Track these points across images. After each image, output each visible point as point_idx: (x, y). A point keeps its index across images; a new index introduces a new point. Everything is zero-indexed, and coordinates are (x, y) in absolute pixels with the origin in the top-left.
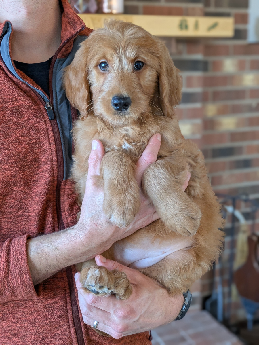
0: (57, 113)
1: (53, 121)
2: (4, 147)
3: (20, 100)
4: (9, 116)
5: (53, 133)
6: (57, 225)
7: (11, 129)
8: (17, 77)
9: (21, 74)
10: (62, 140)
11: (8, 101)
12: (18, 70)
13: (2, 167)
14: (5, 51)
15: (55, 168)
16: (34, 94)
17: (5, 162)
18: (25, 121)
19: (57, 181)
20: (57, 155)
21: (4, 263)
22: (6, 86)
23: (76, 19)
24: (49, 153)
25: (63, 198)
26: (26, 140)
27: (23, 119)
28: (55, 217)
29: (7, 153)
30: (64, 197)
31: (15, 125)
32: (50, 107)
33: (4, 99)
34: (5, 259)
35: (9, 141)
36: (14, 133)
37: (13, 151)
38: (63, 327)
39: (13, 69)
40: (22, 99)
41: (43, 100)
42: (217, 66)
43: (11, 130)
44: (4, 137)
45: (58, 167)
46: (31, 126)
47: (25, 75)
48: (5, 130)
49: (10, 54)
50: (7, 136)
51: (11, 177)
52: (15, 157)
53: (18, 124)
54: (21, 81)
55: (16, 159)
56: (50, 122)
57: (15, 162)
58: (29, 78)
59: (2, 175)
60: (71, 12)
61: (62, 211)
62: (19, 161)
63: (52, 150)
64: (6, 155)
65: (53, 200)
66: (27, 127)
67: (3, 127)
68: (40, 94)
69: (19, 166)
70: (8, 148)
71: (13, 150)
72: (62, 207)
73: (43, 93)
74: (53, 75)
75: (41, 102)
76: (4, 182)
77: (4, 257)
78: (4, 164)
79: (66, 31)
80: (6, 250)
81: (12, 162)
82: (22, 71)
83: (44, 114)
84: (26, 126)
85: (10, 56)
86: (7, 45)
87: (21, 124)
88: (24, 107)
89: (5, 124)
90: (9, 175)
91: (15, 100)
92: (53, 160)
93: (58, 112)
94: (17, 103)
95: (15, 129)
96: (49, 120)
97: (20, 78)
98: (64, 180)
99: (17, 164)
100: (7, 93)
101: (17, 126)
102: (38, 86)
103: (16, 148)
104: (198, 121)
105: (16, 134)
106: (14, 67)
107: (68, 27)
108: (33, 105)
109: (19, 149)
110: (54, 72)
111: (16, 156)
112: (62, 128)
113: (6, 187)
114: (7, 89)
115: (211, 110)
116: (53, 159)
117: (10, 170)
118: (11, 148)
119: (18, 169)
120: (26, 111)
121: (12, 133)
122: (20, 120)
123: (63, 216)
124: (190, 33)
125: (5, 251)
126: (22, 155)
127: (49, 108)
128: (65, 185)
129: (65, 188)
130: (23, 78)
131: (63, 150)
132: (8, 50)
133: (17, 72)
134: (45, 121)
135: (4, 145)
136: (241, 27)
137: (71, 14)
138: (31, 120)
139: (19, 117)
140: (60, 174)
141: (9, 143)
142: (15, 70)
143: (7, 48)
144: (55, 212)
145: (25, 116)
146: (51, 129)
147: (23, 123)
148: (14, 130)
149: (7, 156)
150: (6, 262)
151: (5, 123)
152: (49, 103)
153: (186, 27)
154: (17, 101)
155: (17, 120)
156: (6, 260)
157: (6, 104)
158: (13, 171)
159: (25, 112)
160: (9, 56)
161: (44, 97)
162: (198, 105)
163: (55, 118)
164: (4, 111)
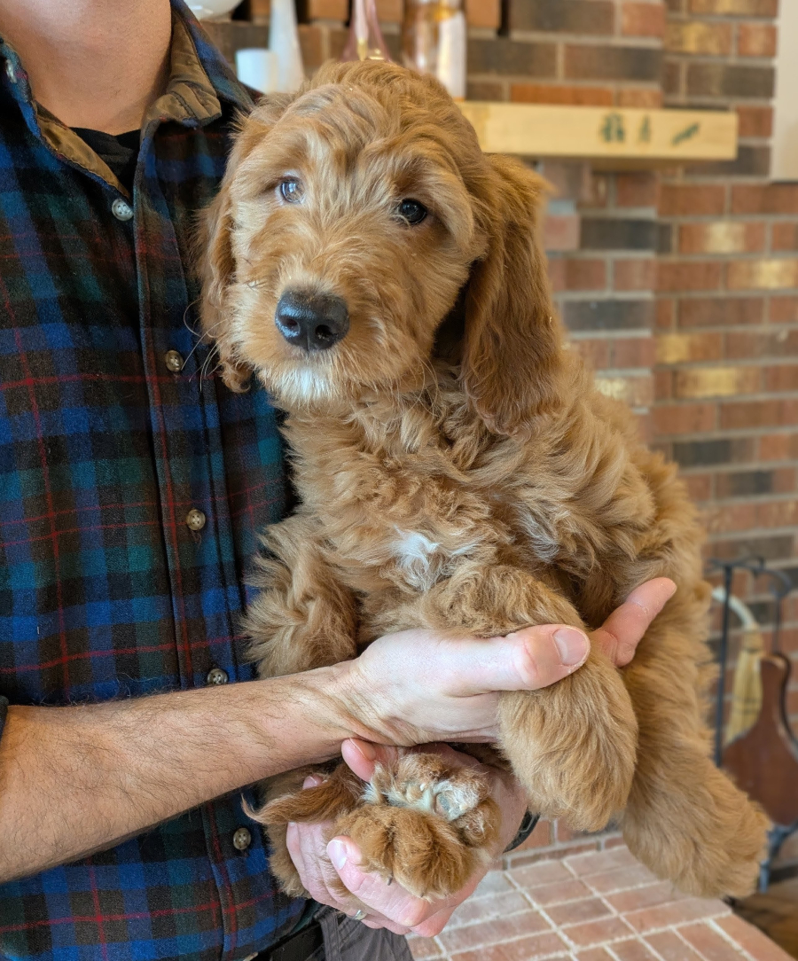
42: (690, 237)
104: (644, 373)
115: (675, 347)
124: (630, 148)
136: (753, 142)
153: (621, 134)
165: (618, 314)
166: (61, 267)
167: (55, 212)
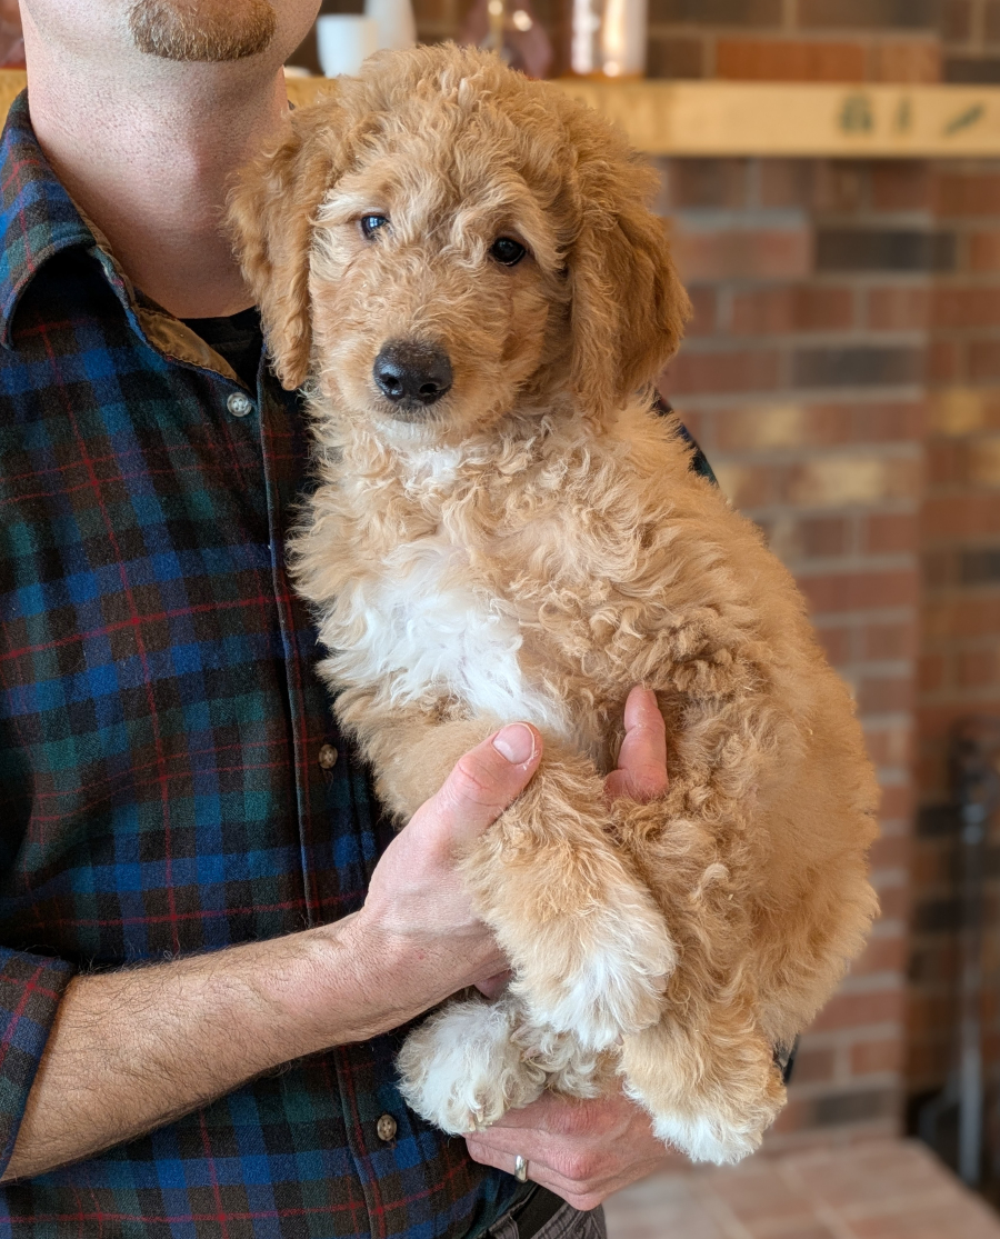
104: (910, 452)
124: (882, 141)
153: (867, 123)
162: (911, 394)
165: (870, 366)
166: (167, 484)
167: (162, 421)
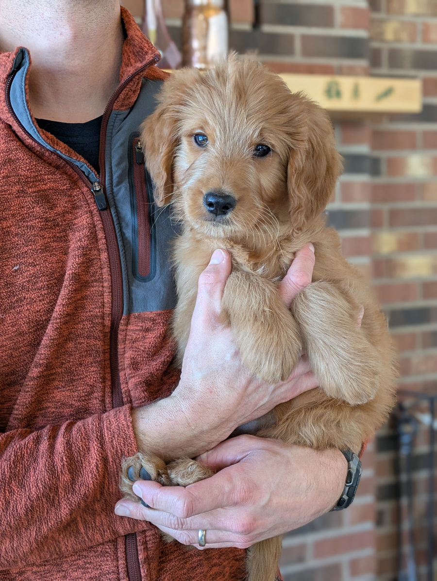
0: (112, 200)
1: (105, 212)
2: (25, 261)
3: (49, 181)
4: (30, 207)
5: (104, 232)
6: (110, 394)
7: (35, 229)
8: (42, 143)
9: (48, 137)
10: (120, 244)
11: (28, 181)
12: (42, 131)
13: (25, 296)
14: (19, 100)
15: (107, 294)
16: (71, 170)
17: (31, 287)
18: (59, 215)
19: (110, 316)
20: (110, 271)
21: (98, 461)
22: (24, 155)
23: (145, 47)
24: (97, 266)
25: (123, 347)
26: (62, 247)
27: (55, 212)
28: (107, 379)
29: (32, 272)
30: (125, 344)
31: (41, 222)
32: (100, 190)
33: (21, 176)
34: (99, 454)
35: (33, 251)
36: (41, 236)
37: (41, 267)
38: (107, 576)
39: (34, 130)
40: (52, 178)
41: (87, 179)
42: (396, 166)
43: (35, 231)
44: (23, 244)
45: (112, 292)
46: (68, 224)
47: (55, 138)
48: (24, 233)
49: (27, 103)
50: (29, 242)
51: (45, 311)
52: (47, 278)
53: (47, 220)
54: (48, 150)
55: (49, 281)
56: (100, 214)
57: (47, 285)
58: (62, 143)
59: (28, 309)
60: (137, 36)
61: (120, 368)
62: (55, 283)
63: (102, 262)
64: (30, 274)
65: (104, 350)
66: (61, 225)
67: (20, 228)
68: (83, 169)
69: (55, 292)
70: (33, 262)
71: (42, 265)
72: (119, 361)
73: (88, 166)
74: (107, 138)
75: (84, 183)
76: (32, 322)
77: (96, 452)
78: (29, 291)
79: (128, 66)
80: (97, 438)
81: (42, 285)
82: (49, 132)
83: (89, 202)
84: (61, 223)
85: (28, 107)
86: (22, 89)
87: (52, 221)
88: (56, 193)
89: (24, 222)
90: (40, 310)
91: (41, 179)
92: (103, 279)
93: (114, 198)
94: (44, 184)
95: (42, 229)
96: (97, 211)
97: (47, 145)
98: (124, 316)
99: (51, 288)
100: (26, 167)
101: (46, 225)
102: (78, 155)
103: (46, 261)
104: (365, 260)
105: (45, 238)
106: (36, 127)
107: (132, 60)
108: (69, 189)
109: (53, 263)
110: (108, 134)
111: (47, 276)
112: (120, 224)
113: (36, 330)
114: (26, 160)
115: (387, 242)
116: (104, 277)
117: (40, 301)
118: (38, 263)
119: (55, 297)
120: (59, 198)
121: (38, 236)
122: (50, 213)
123: (121, 378)
124: (345, 104)
125: (95, 440)
126: (59, 272)
127: (98, 191)
128: (127, 324)
129: (127, 329)
130: (52, 144)
131: (122, 261)
132: (24, 96)
133: (41, 134)
134: (91, 212)
135: (24, 258)
137: (137, 38)
138: (68, 213)
139: (48, 208)
140: (115, 303)
141: (33, 253)
142: (37, 130)
143: (23, 94)
144: (108, 370)
145: (58, 206)
146: (100, 226)
147: (56, 219)
148: (40, 231)
149: (33, 276)
150: (101, 459)
151: (24, 220)
152: (99, 183)
153: (338, 94)
154: (44, 182)
155: (44, 213)
156: (99, 456)
157: (24, 185)
158: (47, 302)
159: (58, 200)
160: (26, 108)
161: (89, 175)
162: (363, 233)
163: (107, 208)
164: (21, 198)
